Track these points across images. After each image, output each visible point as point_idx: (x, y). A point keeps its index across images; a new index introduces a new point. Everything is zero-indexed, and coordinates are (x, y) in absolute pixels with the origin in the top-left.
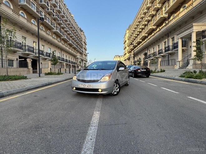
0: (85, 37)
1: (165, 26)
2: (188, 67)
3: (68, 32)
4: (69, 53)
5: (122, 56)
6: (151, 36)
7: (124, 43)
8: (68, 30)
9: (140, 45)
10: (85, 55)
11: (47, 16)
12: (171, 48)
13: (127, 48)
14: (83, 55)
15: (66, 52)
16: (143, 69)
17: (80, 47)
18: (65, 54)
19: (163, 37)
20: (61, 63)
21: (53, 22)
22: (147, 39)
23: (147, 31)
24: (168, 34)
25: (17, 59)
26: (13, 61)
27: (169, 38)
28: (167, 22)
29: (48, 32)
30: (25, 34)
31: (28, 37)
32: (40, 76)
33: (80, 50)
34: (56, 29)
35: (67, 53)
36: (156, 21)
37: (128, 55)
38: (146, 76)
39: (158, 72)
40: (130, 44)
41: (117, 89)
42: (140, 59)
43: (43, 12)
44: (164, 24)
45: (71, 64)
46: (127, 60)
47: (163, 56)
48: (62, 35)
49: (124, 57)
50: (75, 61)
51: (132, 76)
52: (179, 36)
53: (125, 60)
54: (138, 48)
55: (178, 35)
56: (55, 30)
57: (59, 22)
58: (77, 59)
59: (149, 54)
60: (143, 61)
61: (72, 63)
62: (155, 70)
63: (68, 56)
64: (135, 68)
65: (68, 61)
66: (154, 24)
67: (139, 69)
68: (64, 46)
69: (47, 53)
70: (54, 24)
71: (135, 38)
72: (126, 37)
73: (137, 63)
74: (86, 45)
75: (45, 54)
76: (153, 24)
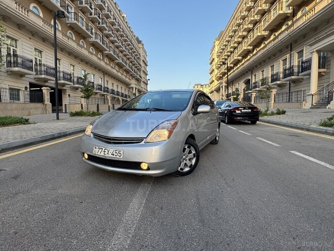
0: (145, 51)
1: (287, 29)
2: (329, 106)
3: (116, 44)
4: (117, 79)
5: (206, 85)
6: (258, 50)
7: (211, 63)
8: (115, 39)
9: (239, 65)
10: (144, 82)
11: (80, 15)
12: (296, 70)
13: (216, 71)
14: (142, 83)
15: (112, 77)
16: (244, 108)
17: (136, 69)
18: (111, 81)
19: (281, 51)
20: (104, 95)
21: (90, 24)
22: (251, 55)
23: (252, 40)
24: (291, 44)
25: (26, 88)
26: (18, 90)
27: (292, 53)
28: (290, 23)
29: (81, 43)
30: (41, 45)
31: (46, 50)
32: (58, 118)
33: (137, 74)
34: (96, 38)
35: (114, 78)
36: (269, 22)
37: (216, 83)
38: (250, 122)
39: (273, 114)
40: (221, 65)
41: (190, 160)
42: (237, 90)
43: (71, 8)
44: (284, 28)
45: (120, 98)
46: (215, 92)
47: (279, 86)
48: (106, 48)
49: (209, 86)
50: (127, 93)
51: (224, 122)
52: (313, 47)
53: (212, 92)
54: (234, 71)
55: (311, 45)
56: (93, 39)
57: (101, 25)
58: (131, 90)
59: (253, 81)
60: (243, 93)
61: (122, 96)
62: (266, 111)
63: (116, 84)
64: (230, 107)
65: (116, 93)
66: (265, 27)
67: (238, 108)
68: (109, 68)
69: (79, 78)
70: (92, 29)
71: (229, 54)
72: (214, 52)
73: (232, 97)
74: (147, 66)
75: (75, 80)
76: (263, 28)
